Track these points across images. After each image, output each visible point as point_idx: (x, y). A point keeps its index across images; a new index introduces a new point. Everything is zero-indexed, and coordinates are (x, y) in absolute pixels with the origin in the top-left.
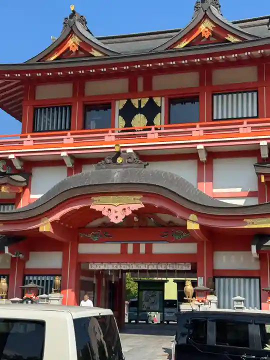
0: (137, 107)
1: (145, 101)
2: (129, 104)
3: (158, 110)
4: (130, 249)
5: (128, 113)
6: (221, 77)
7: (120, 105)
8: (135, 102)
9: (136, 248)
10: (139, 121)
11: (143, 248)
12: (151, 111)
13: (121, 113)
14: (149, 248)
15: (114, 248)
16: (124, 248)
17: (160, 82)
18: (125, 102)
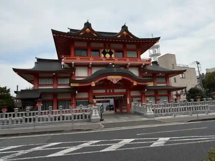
0: (107, 51)
1: (109, 51)
2: (104, 51)
3: (112, 53)
4: (108, 91)
5: (105, 53)
6: (128, 46)
7: (102, 50)
8: (106, 50)
9: (110, 91)
10: (108, 56)
11: (111, 91)
12: (111, 53)
13: (102, 53)
14: (113, 91)
15: (103, 91)
16: (106, 91)
17: (113, 45)
18: (103, 50)
